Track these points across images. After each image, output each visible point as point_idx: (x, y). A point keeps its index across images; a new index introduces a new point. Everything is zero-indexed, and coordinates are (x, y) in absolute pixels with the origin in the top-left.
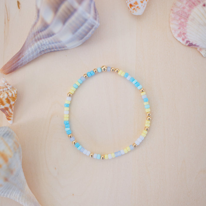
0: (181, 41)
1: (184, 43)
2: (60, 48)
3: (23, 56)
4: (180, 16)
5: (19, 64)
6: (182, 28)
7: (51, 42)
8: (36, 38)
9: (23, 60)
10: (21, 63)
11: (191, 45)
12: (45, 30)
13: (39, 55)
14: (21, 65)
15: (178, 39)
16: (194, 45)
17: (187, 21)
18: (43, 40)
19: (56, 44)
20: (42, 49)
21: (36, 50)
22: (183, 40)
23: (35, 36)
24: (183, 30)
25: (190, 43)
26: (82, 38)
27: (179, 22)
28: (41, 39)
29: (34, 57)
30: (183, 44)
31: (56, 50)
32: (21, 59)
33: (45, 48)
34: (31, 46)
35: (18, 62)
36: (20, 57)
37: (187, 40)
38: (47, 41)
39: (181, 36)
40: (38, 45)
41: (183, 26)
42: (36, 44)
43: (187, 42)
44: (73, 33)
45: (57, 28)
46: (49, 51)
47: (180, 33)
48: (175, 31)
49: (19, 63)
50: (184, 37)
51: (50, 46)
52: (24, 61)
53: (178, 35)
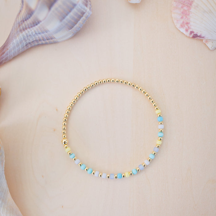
0: (185, 33)
1: (188, 34)
2: (48, 40)
3: (7, 49)
4: (182, 4)
5: (4, 59)
6: (185, 17)
7: (37, 32)
8: (21, 27)
9: (7, 54)
10: (6, 57)
11: (195, 36)
12: (30, 18)
13: (25, 48)
14: (6, 59)
15: (180, 30)
16: (198, 36)
17: (191, 9)
18: (29, 30)
19: (43, 35)
20: (28, 42)
21: (21, 42)
22: (187, 30)
23: (19, 26)
24: (186, 19)
25: (194, 34)
26: (71, 28)
27: (182, 10)
28: (26, 29)
29: (19, 50)
30: (187, 36)
31: (44, 42)
32: (6, 52)
33: (31, 40)
34: (16, 37)
35: (2, 55)
36: (4, 50)
37: (191, 30)
38: (33, 31)
39: (185, 27)
40: (23, 36)
41: (186, 14)
42: (21, 35)
43: (191, 32)
44: (61, 21)
45: (42, 14)
46: (36, 44)
47: (183, 23)
48: (177, 21)
49: (4, 57)
50: (188, 28)
51: (37, 37)
52: (8, 56)
53: (181, 25)
